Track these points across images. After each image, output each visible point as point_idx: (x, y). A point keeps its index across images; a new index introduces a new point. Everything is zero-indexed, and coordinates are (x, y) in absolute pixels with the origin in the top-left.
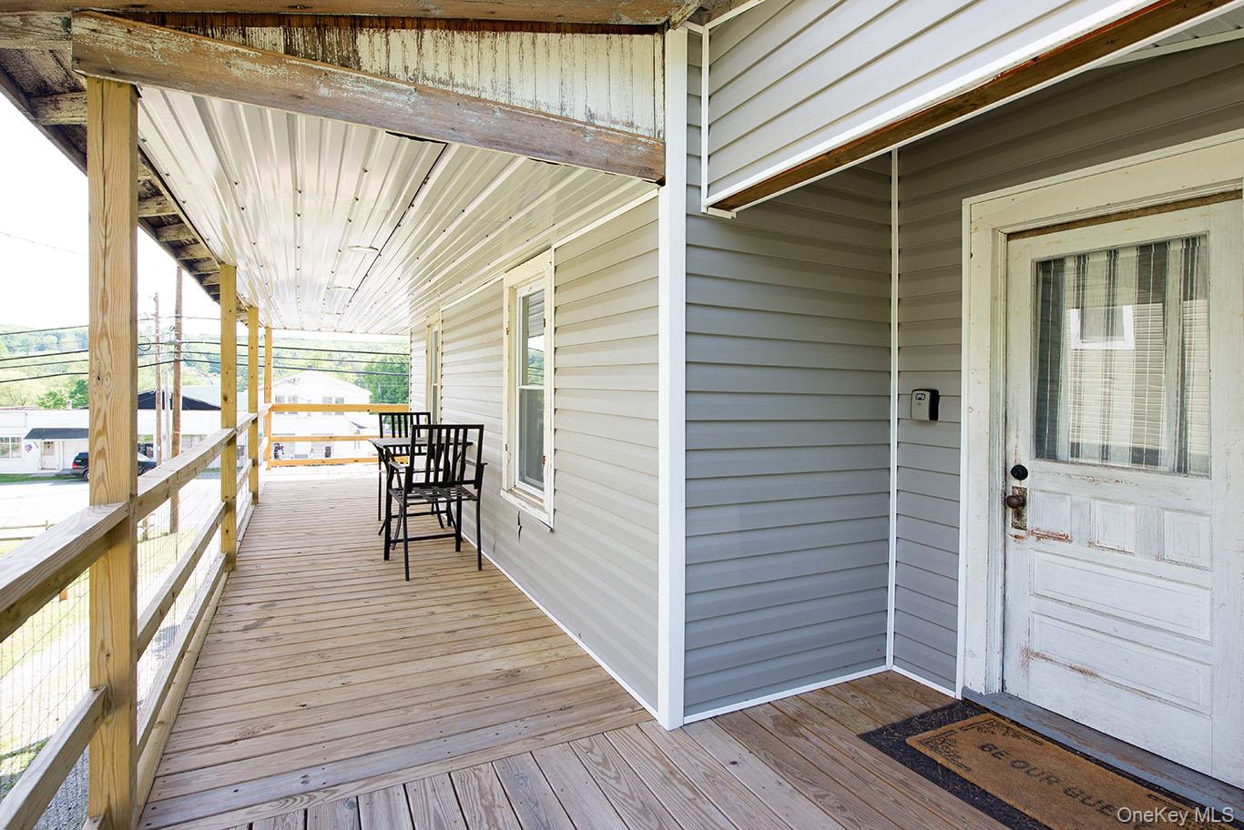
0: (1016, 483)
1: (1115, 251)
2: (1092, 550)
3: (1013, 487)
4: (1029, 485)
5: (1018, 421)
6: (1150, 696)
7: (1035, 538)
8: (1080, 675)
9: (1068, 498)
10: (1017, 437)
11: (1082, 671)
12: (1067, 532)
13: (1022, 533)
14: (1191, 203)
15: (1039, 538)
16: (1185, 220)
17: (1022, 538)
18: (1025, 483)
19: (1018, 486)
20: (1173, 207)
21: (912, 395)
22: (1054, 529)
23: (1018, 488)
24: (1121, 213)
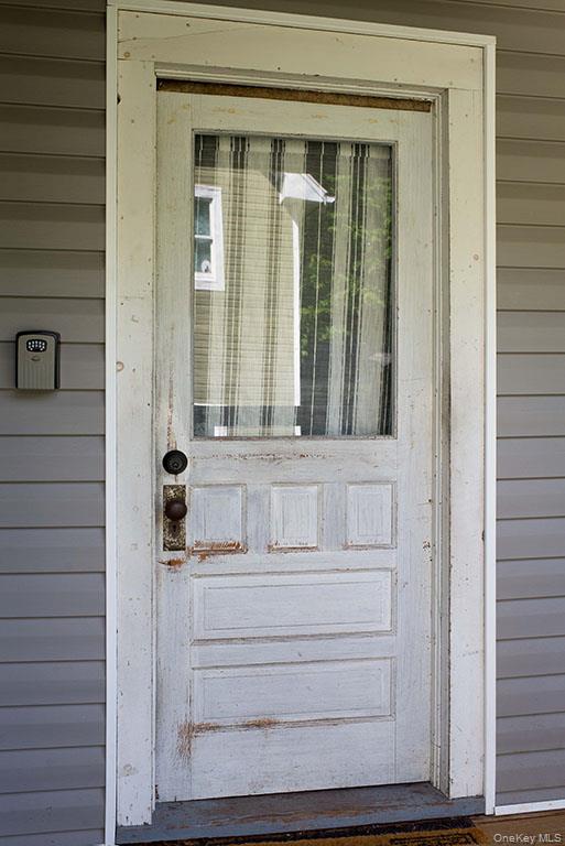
0: (169, 480)
1: (281, 141)
2: (273, 557)
3: (165, 487)
4: (189, 480)
5: (171, 382)
6: (334, 722)
7: (197, 558)
8: (258, 731)
9: (239, 490)
10: (171, 406)
11: (259, 725)
12: (238, 538)
13: (179, 555)
14: (383, 103)
15: (203, 557)
16: (376, 121)
17: (179, 562)
18: (183, 478)
19: (174, 483)
20: (364, 102)
21: (16, 342)
22: (219, 538)
23: (172, 487)
24: (310, 92)
